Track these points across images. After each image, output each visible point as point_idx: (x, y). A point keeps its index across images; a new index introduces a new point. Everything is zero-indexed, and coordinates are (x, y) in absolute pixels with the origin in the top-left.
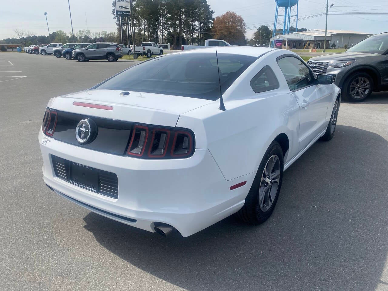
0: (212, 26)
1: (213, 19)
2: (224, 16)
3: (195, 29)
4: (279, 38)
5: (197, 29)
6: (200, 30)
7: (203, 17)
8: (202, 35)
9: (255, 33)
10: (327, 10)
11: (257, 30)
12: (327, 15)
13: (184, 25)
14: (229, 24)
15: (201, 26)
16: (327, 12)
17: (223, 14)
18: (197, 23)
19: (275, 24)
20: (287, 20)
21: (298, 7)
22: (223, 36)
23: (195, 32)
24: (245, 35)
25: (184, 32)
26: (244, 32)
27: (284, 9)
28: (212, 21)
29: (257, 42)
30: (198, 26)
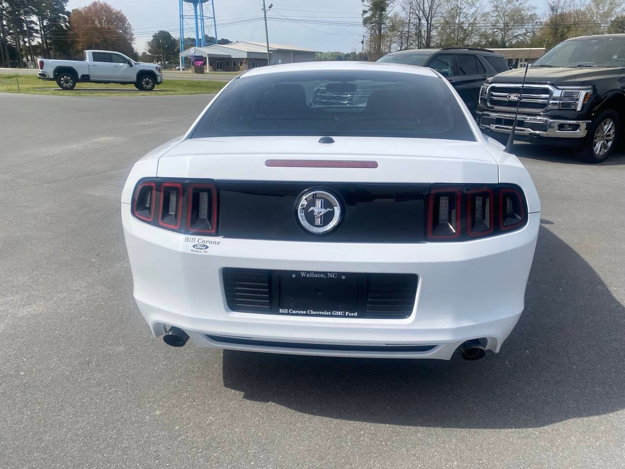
0: (66, 26)
1: (68, 14)
2: (89, 8)
3: (32, 29)
4: (195, 52)
5: (37, 30)
6: (44, 31)
7: (46, 8)
8: (48, 41)
9: (149, 43)
10: (265, 13)
11: (152, 38)
12: (266, 20)
13: (8, 21)
14: (100, 23)
15: (45, 24)
16: (265, 16)
17: (88, 6)
18: (34, 18)
19: (182, 30)
20: (199, 25)
21: (213, 4)
22: (94, 44)
23: (34, 34)
24: (134, 46)
25: (10, 34)
26: (132, 39)
27: (193, 6)
28: (66, 17)
29: (155, 57)
30: (38, 23)
